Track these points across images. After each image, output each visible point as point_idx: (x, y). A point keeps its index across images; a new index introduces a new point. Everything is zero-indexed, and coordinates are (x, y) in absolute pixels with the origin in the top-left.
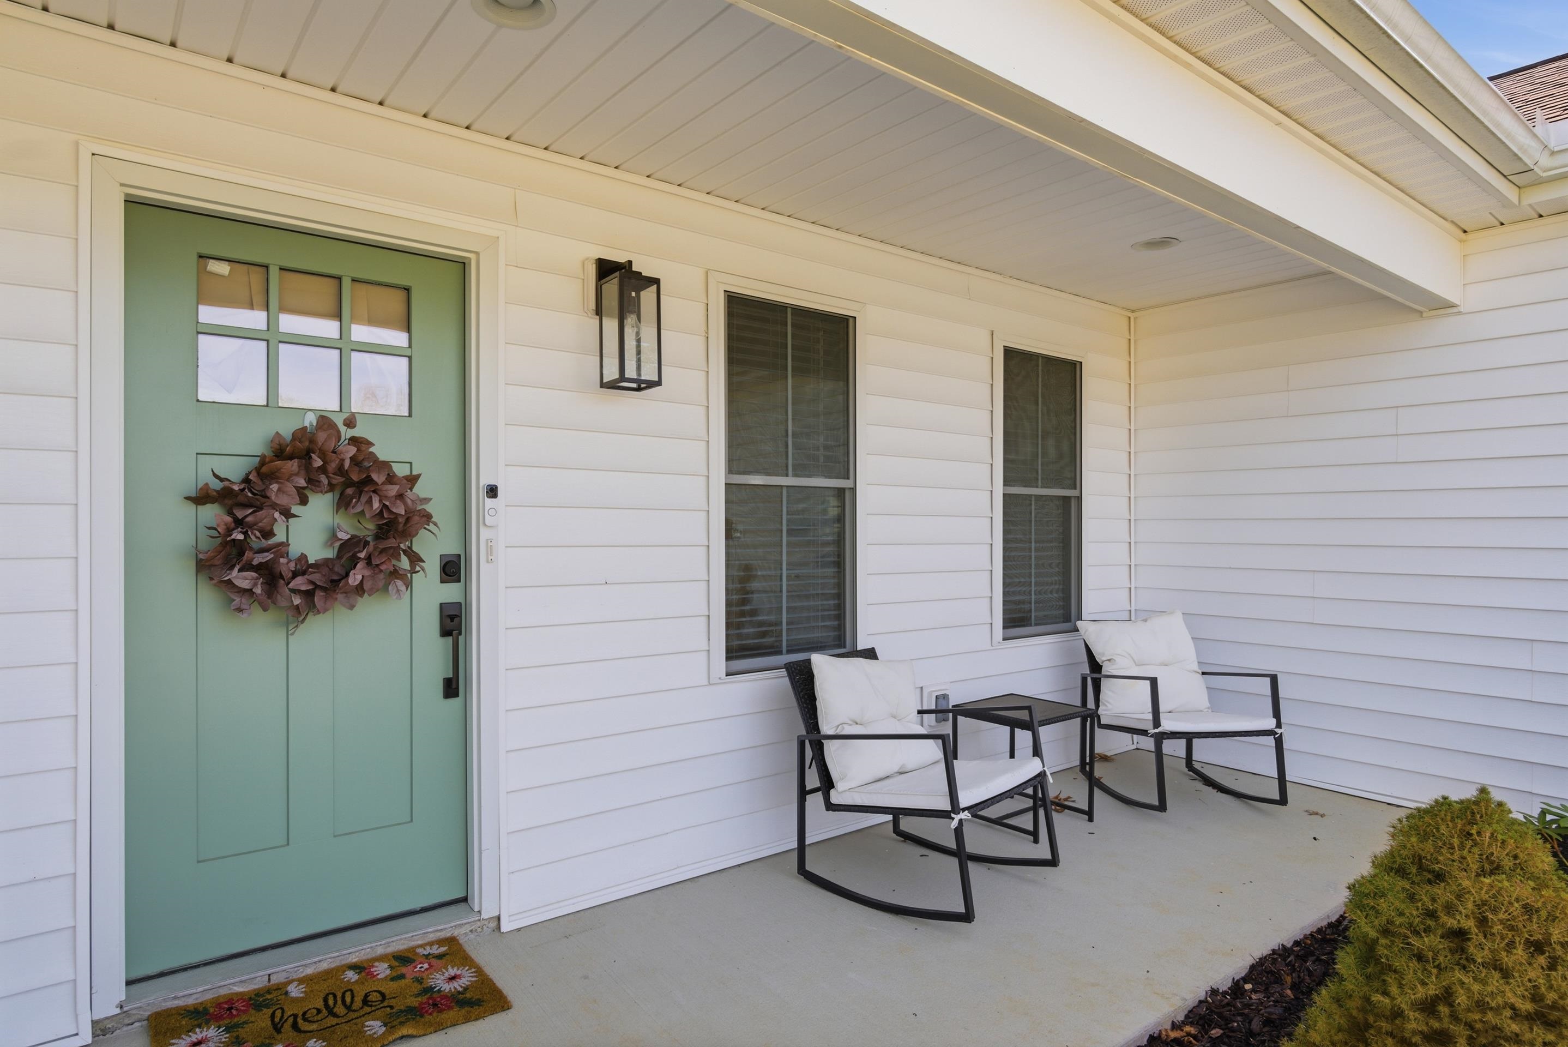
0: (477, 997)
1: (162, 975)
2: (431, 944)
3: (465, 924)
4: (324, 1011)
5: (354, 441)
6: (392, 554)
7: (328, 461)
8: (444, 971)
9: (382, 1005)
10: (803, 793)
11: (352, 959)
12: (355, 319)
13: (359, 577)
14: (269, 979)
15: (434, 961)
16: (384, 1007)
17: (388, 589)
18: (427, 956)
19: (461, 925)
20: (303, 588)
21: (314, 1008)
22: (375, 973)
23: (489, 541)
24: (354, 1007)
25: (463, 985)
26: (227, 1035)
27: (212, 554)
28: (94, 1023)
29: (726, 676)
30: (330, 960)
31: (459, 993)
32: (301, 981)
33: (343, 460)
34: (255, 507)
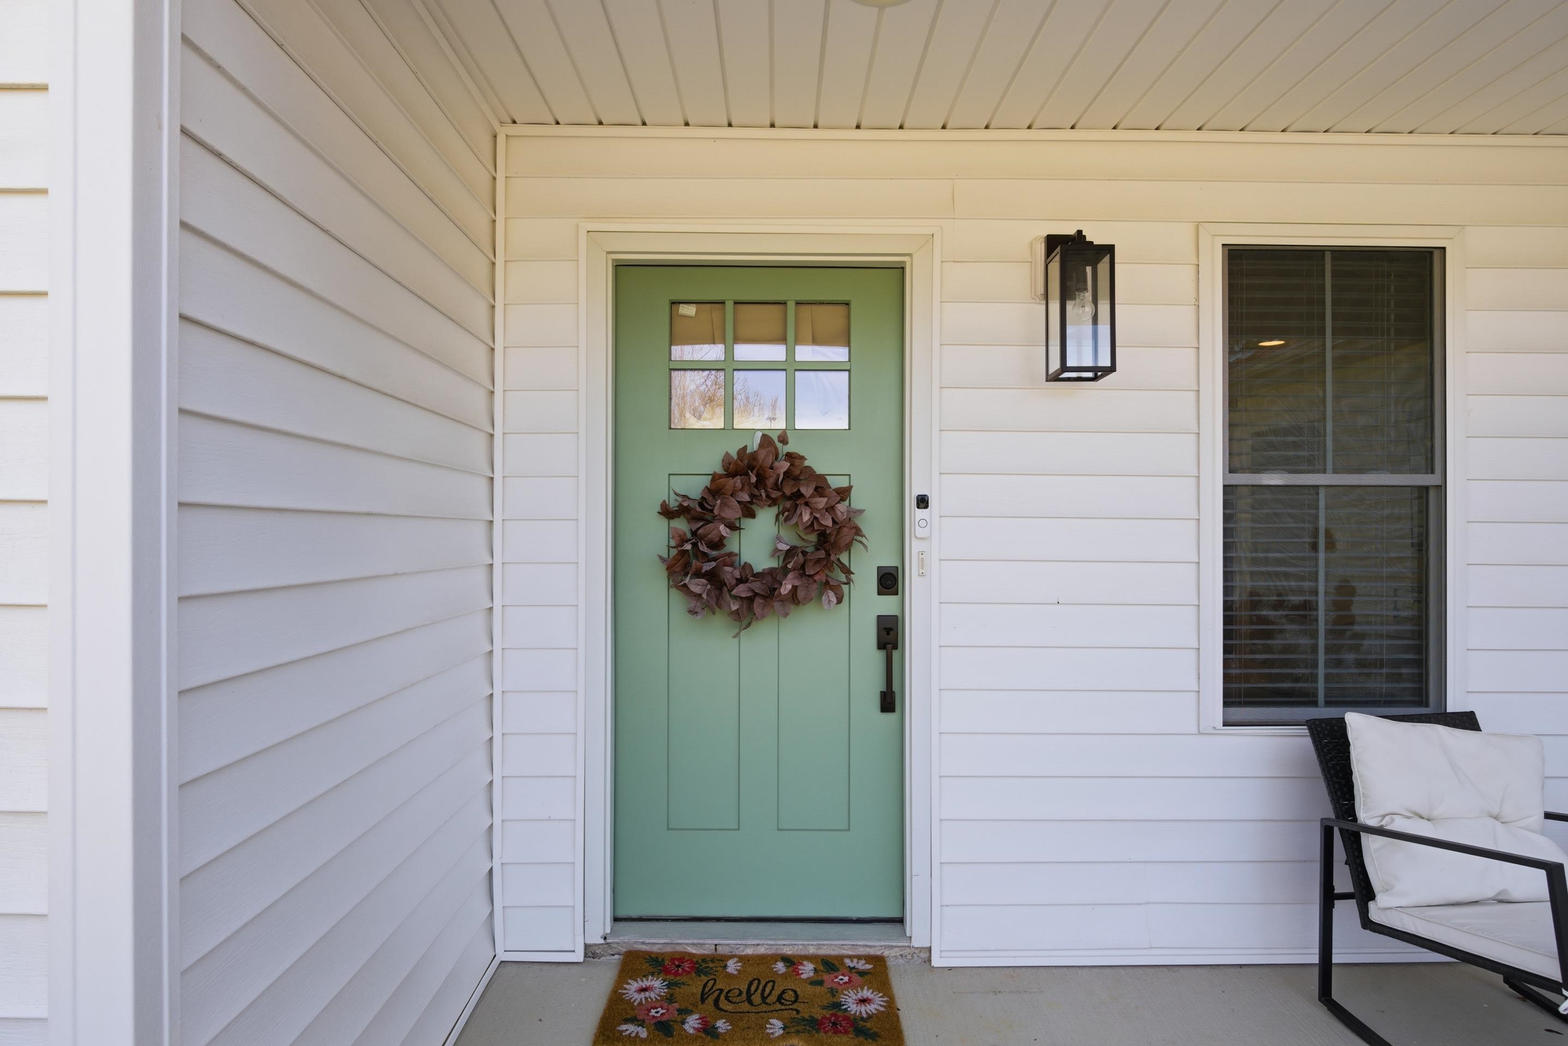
0: (875, 1030)
1: (640, 919)
2: (859, 957)
3: (895, 947)
4: (744, 995)
5: (790, 456)
6: (826, 565)
7: (767, 476)
8: (859, 990)
9: (791, 1007)
10: (1329, 897)
11: (787, 951)
12: (798, 341)
13: (789, 587)
14: (716, 949)
15: (856, 978)
16: (791, 1009)
17: (822, 597)
18: (851, 969)
19: (891, 947)
20: (743, 595)
21: (737, 989)
22: (800, 972)
23: (920, 553)
24: (768, 1001)
25: (869, 1012)
26: (666, 990)
27: (672, 562)
28: (587, 946)
29: (1224, 726)
30: (767, 947)
31: (862, 1019)
32: (742, 958)
33: (779, 475)
34: (705, 520)
